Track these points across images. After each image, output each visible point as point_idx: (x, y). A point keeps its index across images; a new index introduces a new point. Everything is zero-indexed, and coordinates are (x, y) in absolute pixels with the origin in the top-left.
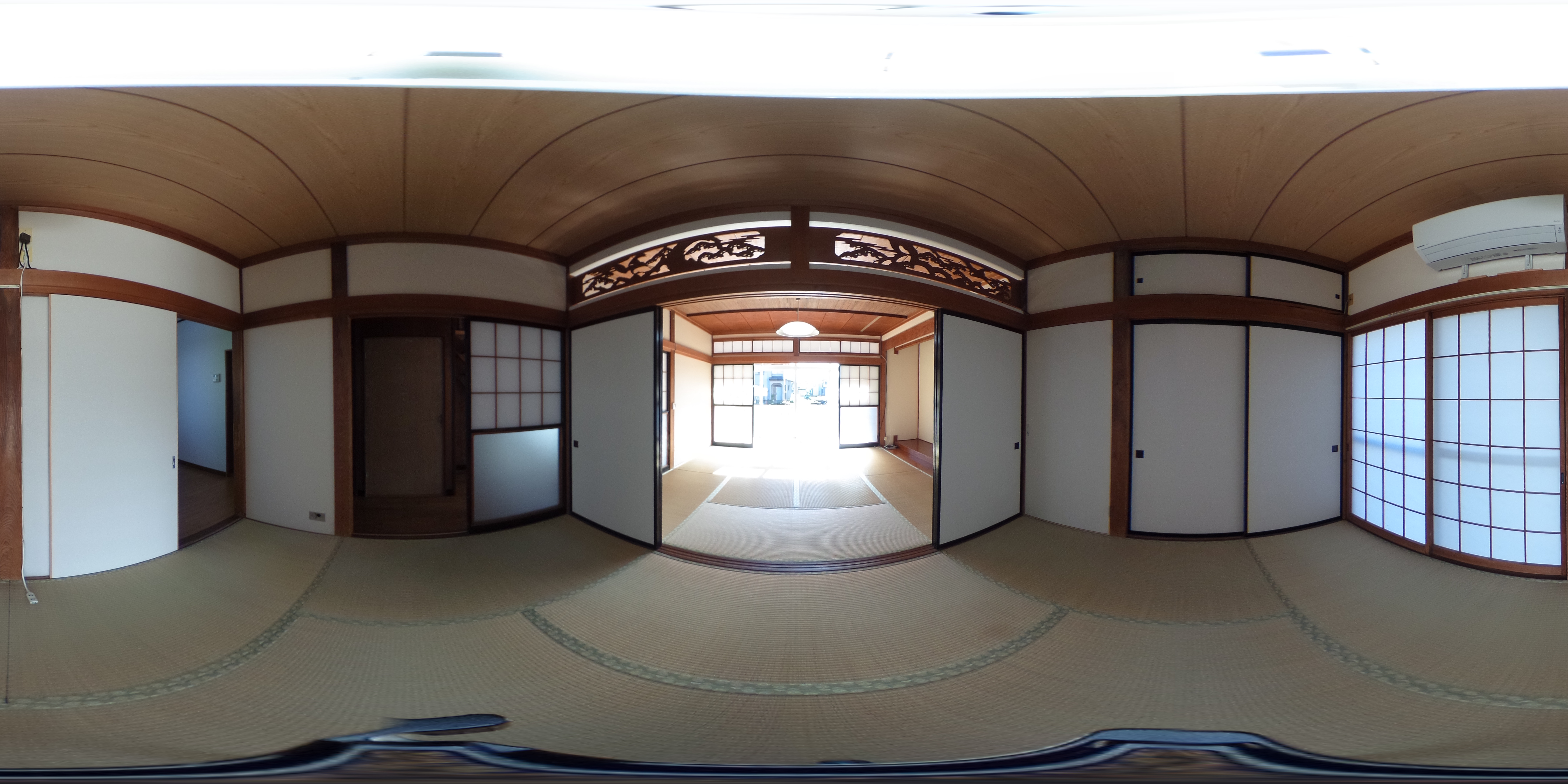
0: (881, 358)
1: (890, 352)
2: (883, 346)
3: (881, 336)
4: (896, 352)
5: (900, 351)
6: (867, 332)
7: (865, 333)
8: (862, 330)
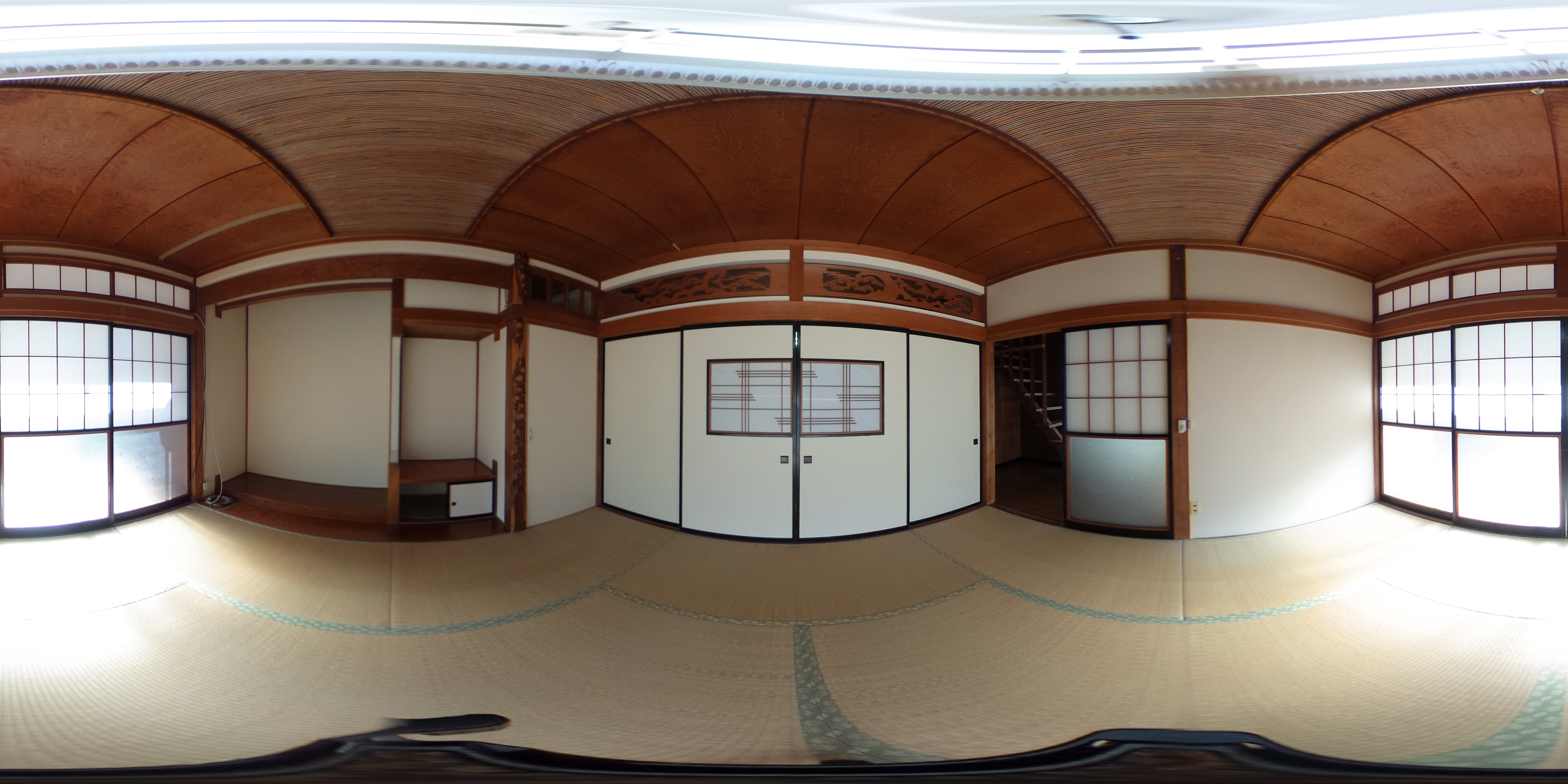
0: (196, 318)
1: (210, 310)
2: (198, 297)
3: (195, 277)
4: (218, 315)
5: (225, 313)
6: (168, 263)
7: (167, 263)
8: (162, 257)
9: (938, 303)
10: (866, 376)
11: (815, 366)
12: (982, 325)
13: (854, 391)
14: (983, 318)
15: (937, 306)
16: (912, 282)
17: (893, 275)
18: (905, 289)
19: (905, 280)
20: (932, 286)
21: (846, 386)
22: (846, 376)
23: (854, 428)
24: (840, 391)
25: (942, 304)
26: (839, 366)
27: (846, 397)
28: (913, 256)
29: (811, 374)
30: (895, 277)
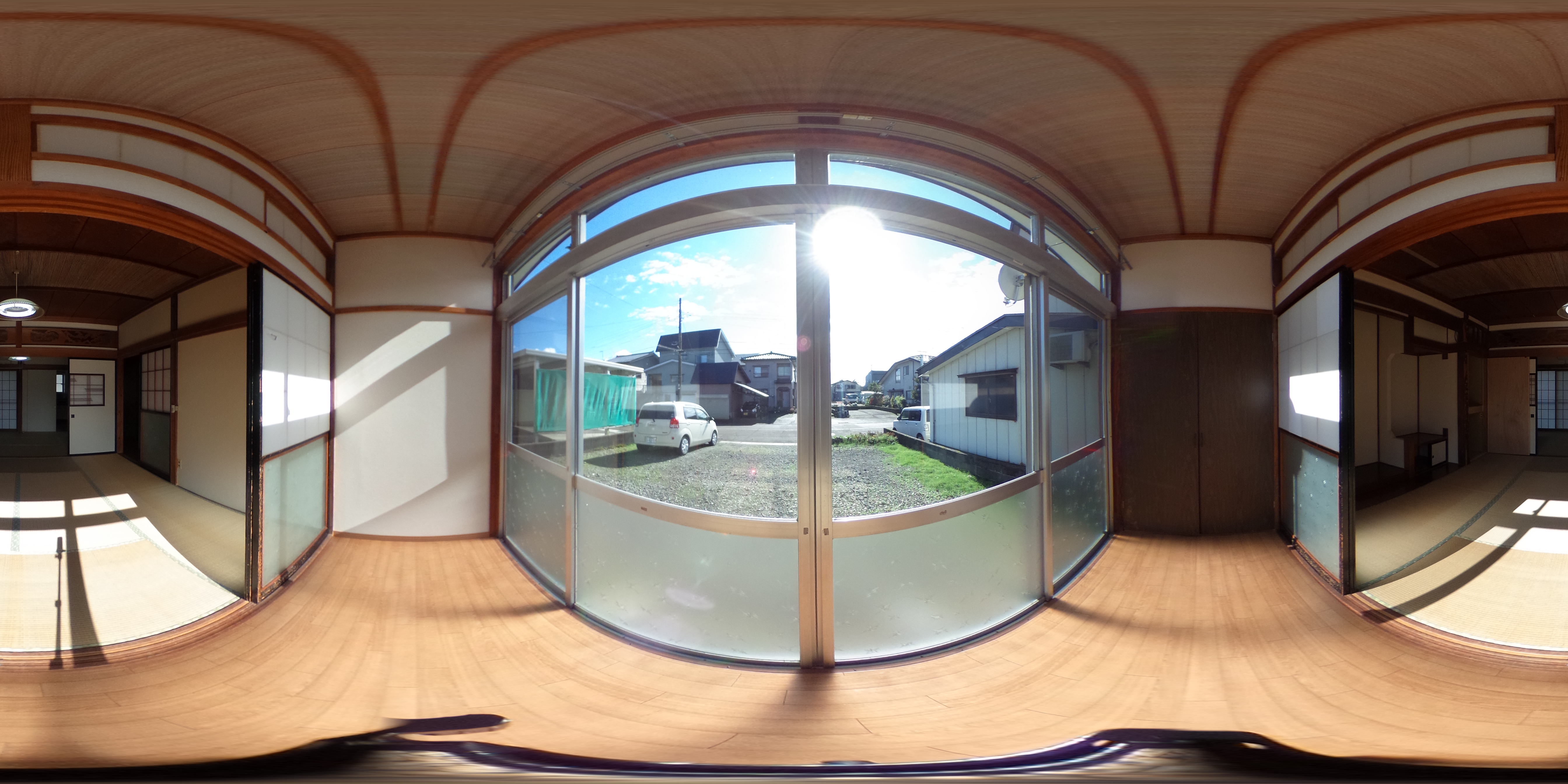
9: (88, 341)
10: (96, 381)
11: (76, 377)
12: (116, 349)
13: (92, 387)
14: (116, 345)
15: (87, 343)
16: (73, 331)
17: (63, 329)
18: (69, 336)
19: (69, 332)
20: (84, 332)
21: (89, 385)
22: (89, 381)
23: (92, 403)
24: (86, 387)
25: (90, 341)
26: (85, 377)
27: (89, 390)
28: (73, 317)
29: (74, 380)
30: (63, 330)
